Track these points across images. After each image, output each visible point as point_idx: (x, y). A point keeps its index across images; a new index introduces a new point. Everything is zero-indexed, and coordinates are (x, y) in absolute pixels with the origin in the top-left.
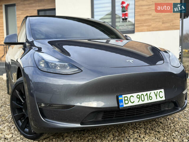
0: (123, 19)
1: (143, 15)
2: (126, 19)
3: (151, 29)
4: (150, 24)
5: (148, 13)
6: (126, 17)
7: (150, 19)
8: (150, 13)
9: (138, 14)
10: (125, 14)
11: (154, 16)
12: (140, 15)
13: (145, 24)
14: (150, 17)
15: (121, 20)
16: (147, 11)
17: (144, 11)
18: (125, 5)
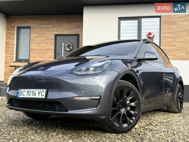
1: (169, 45)
3: (176, 58)
4: (175, 54)
5: (173, 44)
7: (175, 50)
8: (175, 44)
9: (164, 44)
11: (178, 47)
12: (166, 45)
13: (170, 54)
14: (175, 48)
16: (172, 42)
17: (170, 42)
18: (151, 36)
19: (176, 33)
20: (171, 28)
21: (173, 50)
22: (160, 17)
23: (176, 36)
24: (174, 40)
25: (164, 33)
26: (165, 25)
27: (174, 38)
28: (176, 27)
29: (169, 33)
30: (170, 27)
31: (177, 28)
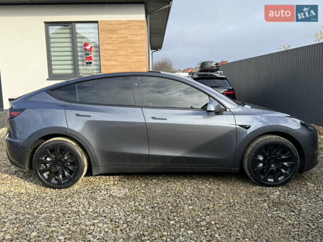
0: (87, 63)
1: (109, 60)
2: (91, 63)
5: (115, 59)
6: (91, 61)
7: (117, 65)
8: (117, 58)
9: (104, 59)
10: (89, 57)
11: (121, 63)
12: (106, 60)
14: (117, 63)
15: (85, 64)
16: (113, 56)
17: (110, 56)
18: (88, 48)
19: (116, 44)
20: (111, 38)
21: (114, 65)
22: (97, 22)
23: (117, 48)
24: (115, 53)
25: (103, 45)
26: (103, 33)
27: (116, 50)
28: (116, 36)
29: (108, 44)
30: (109, 36)
31: (118, 38)
